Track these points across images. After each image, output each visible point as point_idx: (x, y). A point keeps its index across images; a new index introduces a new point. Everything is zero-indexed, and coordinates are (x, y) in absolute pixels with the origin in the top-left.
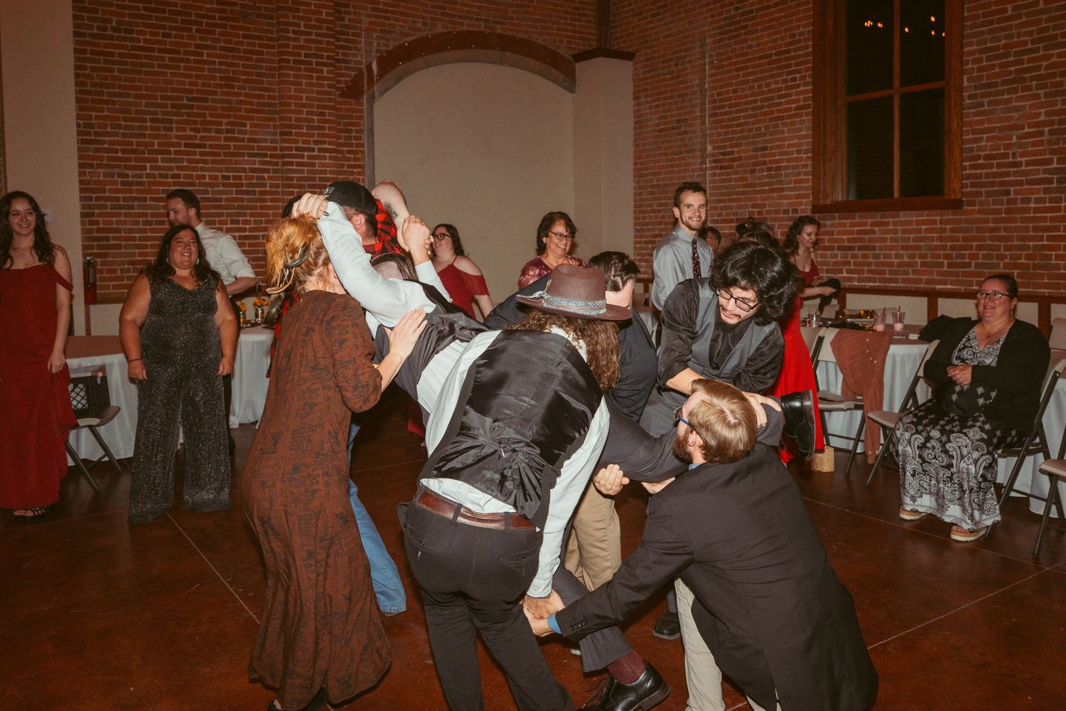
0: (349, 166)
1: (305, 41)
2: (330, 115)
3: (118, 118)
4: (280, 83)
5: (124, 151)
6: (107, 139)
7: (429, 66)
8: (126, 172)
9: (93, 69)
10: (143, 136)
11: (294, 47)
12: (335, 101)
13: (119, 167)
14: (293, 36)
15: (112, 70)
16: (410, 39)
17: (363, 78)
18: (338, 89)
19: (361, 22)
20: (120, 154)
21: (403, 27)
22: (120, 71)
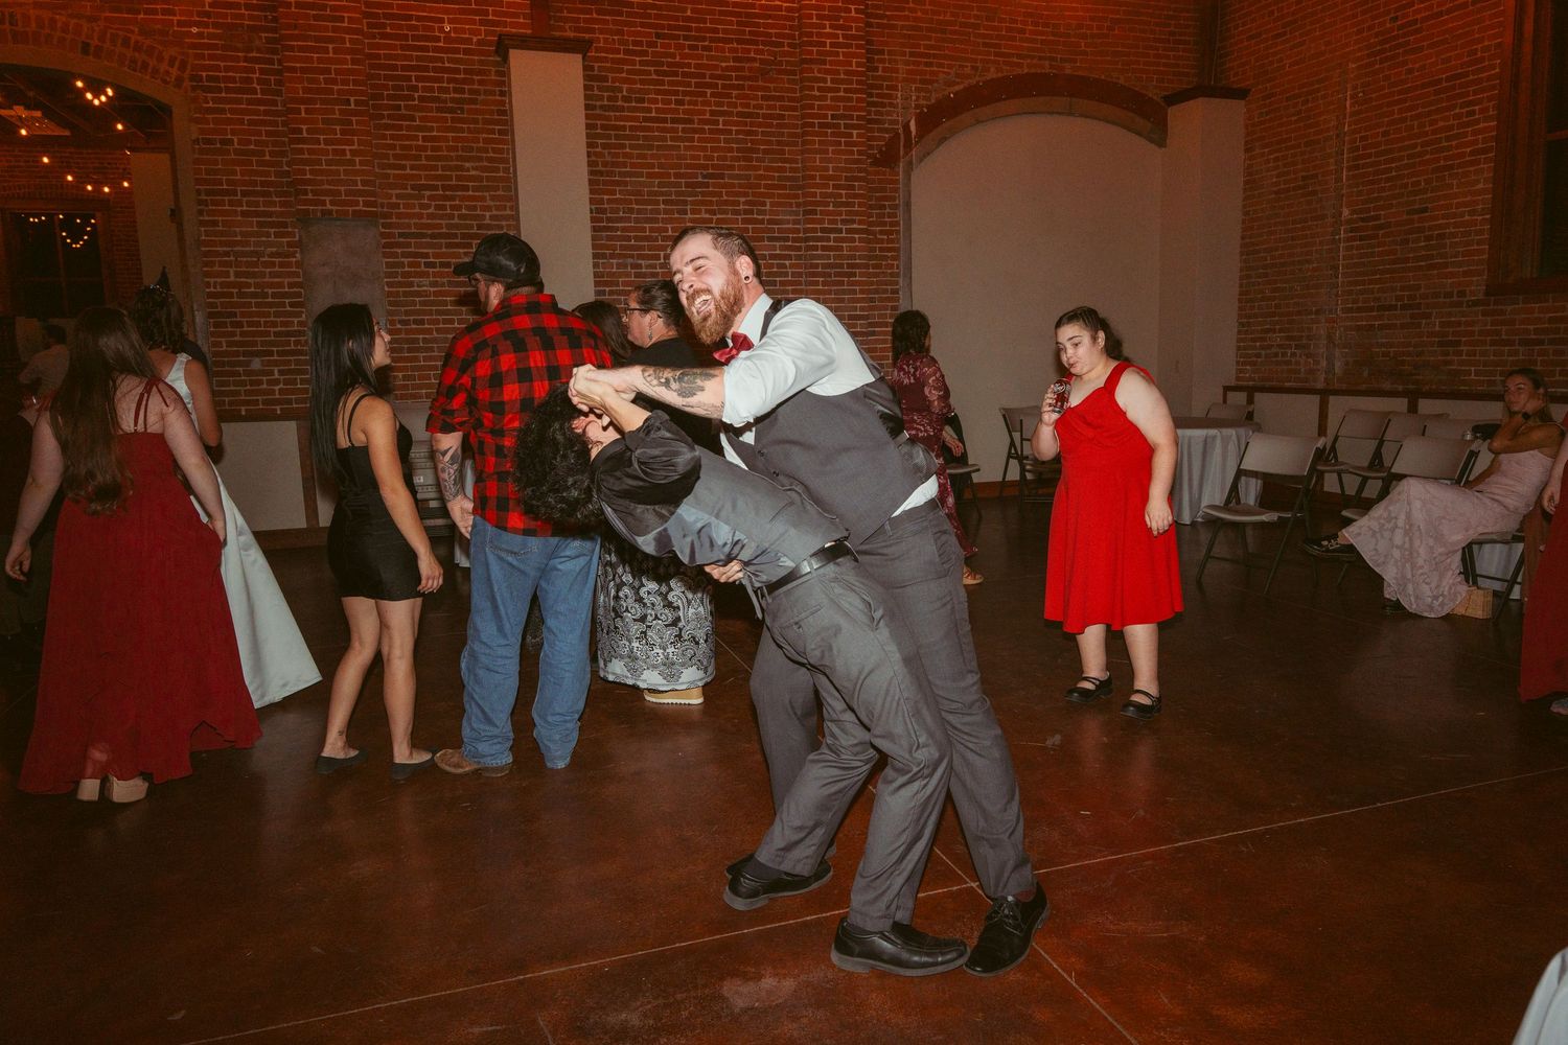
0: (881, 250)
1: (832, 99)
2: (860, 188)
3: (630, 202)
4: (803, 152)
5: (637, 238)
6: (619, 225)
7: (978, 122)
8: (640, 262)
9: (604, 146)
10: (656, 220)
11: (820, 107)
12: (865, 170)
13: (632, 256)
14: (818, 94)
15: (623, 146)
16: (957, 88)
17: (899, 138)
18: (869, 156)
19: (896, 71)
20: (633, 242)
21: (949, 74)
22: (632, 147)
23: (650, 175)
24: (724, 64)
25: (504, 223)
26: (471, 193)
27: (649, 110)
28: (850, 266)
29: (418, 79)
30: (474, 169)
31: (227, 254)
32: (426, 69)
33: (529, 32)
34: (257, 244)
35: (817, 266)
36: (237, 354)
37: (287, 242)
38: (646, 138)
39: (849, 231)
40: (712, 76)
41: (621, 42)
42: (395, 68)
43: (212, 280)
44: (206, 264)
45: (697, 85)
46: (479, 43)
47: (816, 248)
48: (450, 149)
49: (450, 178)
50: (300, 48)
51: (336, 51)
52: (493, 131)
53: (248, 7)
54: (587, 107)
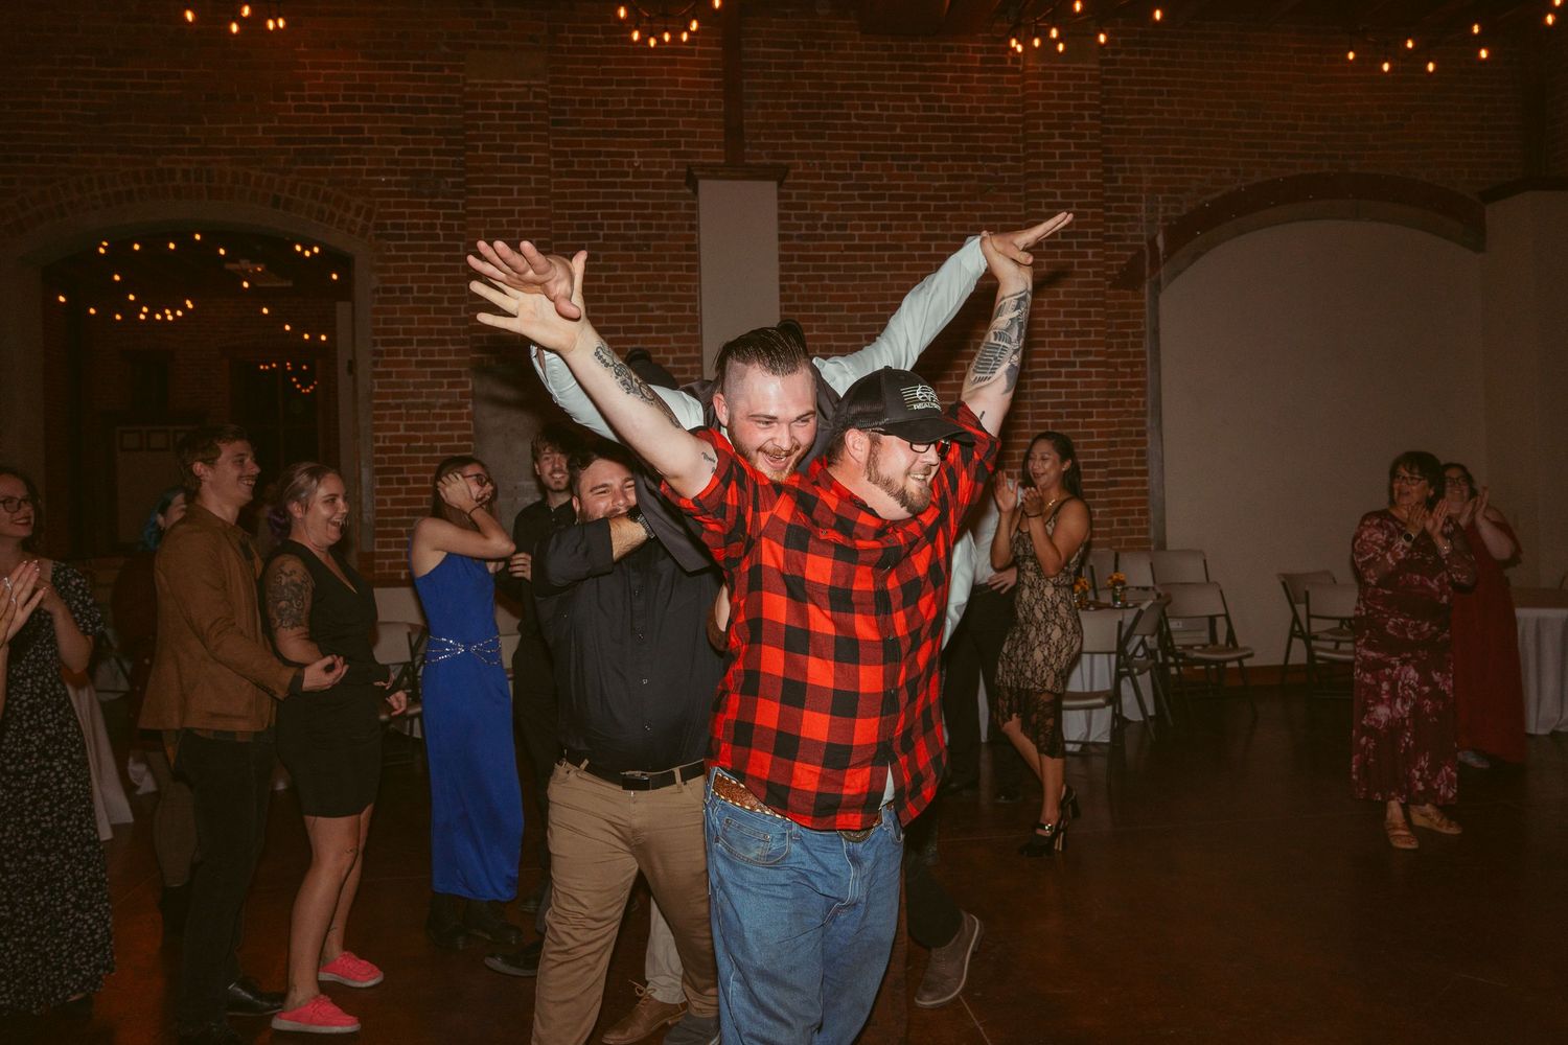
0: (1124, 385)
2: (1097, 314)
3: (828, 338)
7: (1241, 233)
9: (801, 279)
12: (1104, 295)
14: (1045, 211)
15: (822, 278)
16: (1214, 196)
17: (1144, 260)
18: (1108, 277)
19: (1140, 180)
21: (1204, 180)
22: (831, 278)
23: (851, 309)
24: (937, 184)
25: (688, 366)
26: (654, 334)
27: (852, 237)
28: (1085, 405)
29: (604, 216)
30: (658, 308)
31: (398, 406)
32: (613, 206)
33: (722, 161)
34: (429, 396)
35: (1044, 405)
36: (400, 513)
37: (460, 392)
38: (846, 268)
39: (1083, 364)
40: (923, 198)
41: (822, 166)
42: (580, 206)
43: (380, 434)
44: (376, 418)
45: (907, 208)
46: (670, 175)
47: (1044, 385)
48: (633, 288)
49: (631, 319)
50: (486, 192)
51: (520, 192)
52: (680, 268)
53: (437, 153)
54: (781, 237)
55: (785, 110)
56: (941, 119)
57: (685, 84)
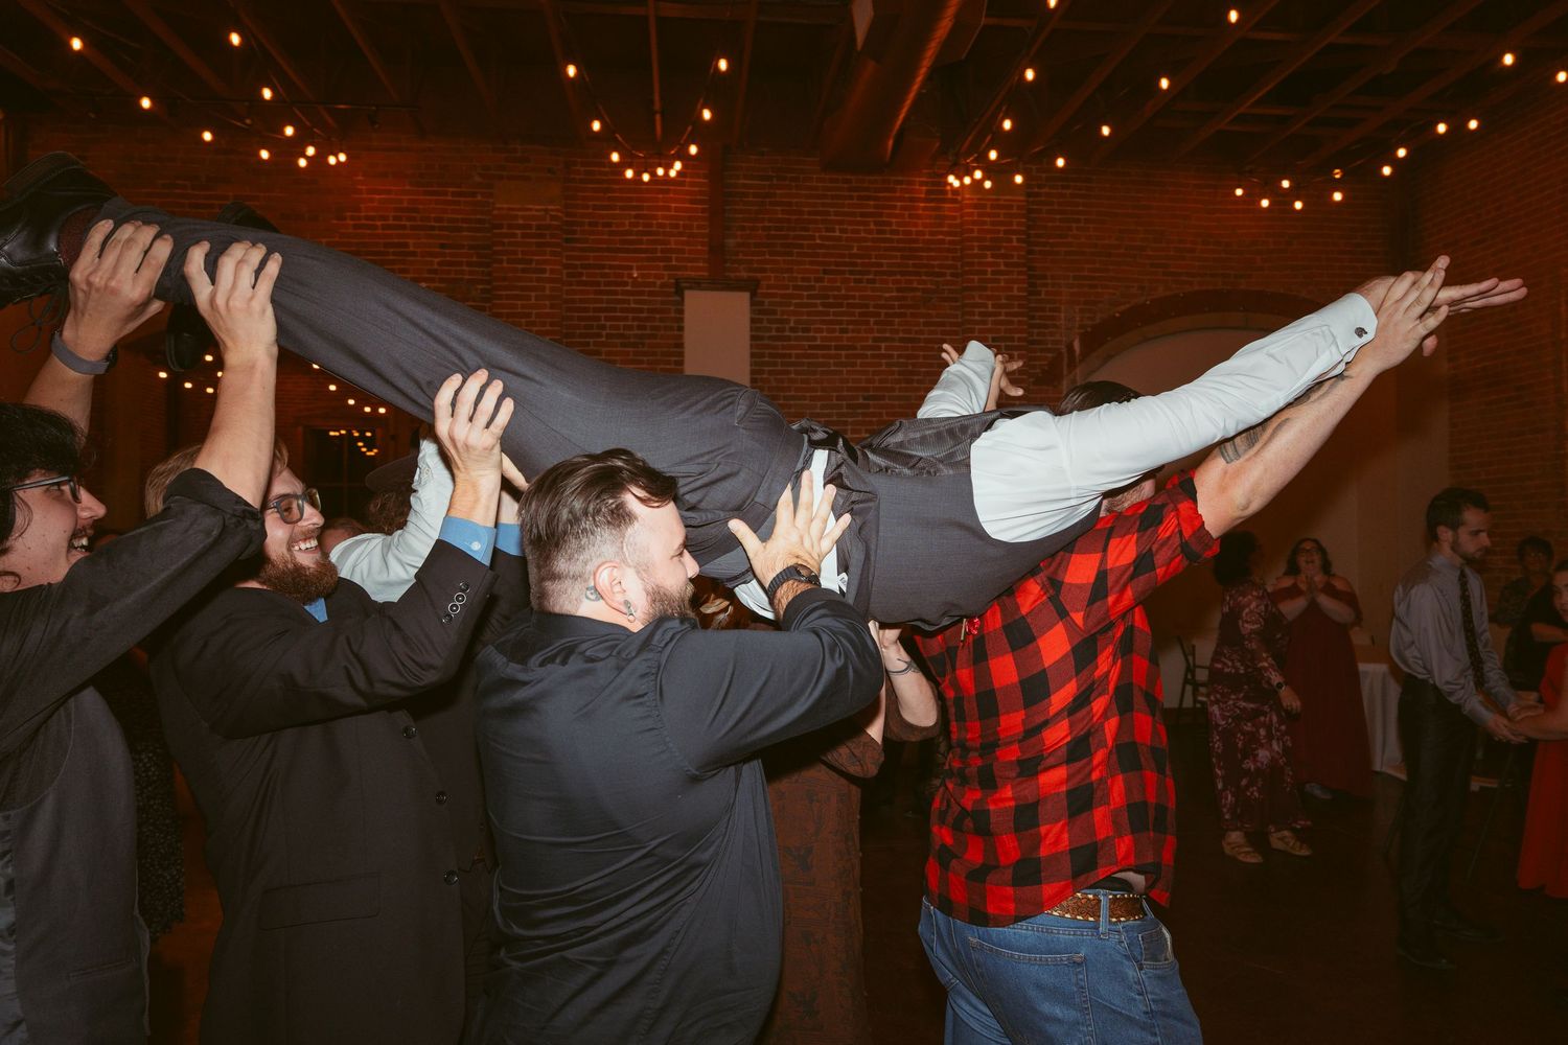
1: (993, 322)
7: (1146, 340)
9: (770, 373)
11: (981, 331)
14: (978, 319)
15: (788, 372)
17: (1063, 356)
18: (1030, 375)
19: (1060, 294)
21: (1114, 294)
22: (797, 373)
23: (813, 399)
24: (887, 295)
27: (815, 339)
29: (607, 319)
32: (614, 310)
33: (706, 274)
38: (809, 364)
40: (875, 306)
41: (790, 279)
42: (586, 310)
45: (861, 314)
46: (663, 286)
50: (508, 297)
51: (537, 298)
52: (669, 363)
53: (469, 264)
54: (753, 338)
55: (760, 232)
56: (891, 240)
57: (677, 209)
